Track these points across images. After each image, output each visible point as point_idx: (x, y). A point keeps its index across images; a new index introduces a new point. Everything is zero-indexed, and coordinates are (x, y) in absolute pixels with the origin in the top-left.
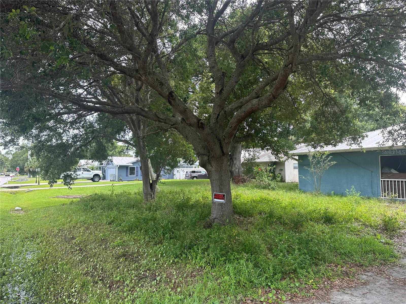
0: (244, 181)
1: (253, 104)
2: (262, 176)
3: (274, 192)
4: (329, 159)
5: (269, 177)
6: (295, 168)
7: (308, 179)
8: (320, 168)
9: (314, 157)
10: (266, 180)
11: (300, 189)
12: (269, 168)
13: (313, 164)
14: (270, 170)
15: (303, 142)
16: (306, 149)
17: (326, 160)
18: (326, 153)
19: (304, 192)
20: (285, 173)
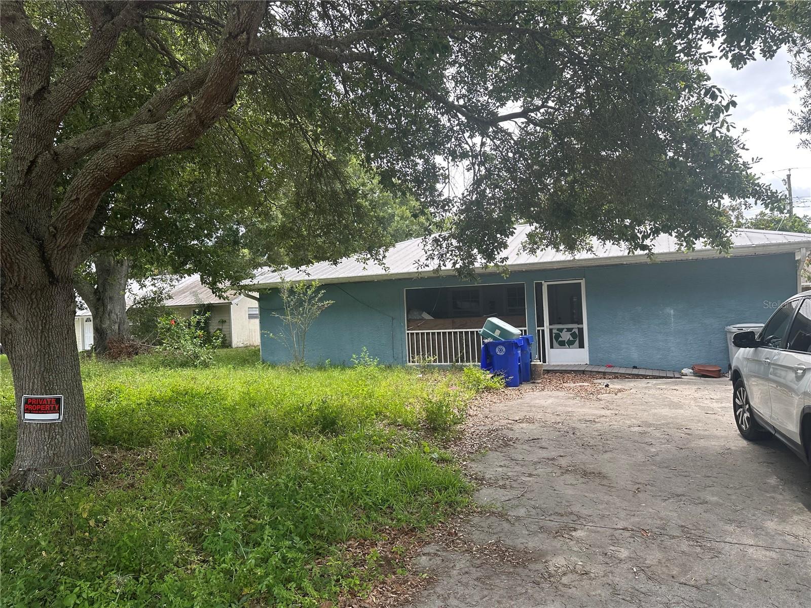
0: (133, 352)
1: (142, 136)
2: (179, 338)
3: (208, 371)
4: (319, 296)
5: (195, 338)
6: (251, 316)
7: (280, 338)
8: (303, 314)
9: (291, 291)
10: (189, 347)
11: (263, 360)
12: (194, 319)
13: (289, 307)
14: (198, 323)
15: (265, 264)
16: (276, 276)
17: (313, 298)
18: (313, 283)
19: (273, 365)
20: (230, 328)
